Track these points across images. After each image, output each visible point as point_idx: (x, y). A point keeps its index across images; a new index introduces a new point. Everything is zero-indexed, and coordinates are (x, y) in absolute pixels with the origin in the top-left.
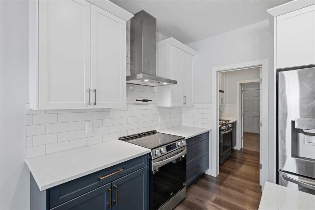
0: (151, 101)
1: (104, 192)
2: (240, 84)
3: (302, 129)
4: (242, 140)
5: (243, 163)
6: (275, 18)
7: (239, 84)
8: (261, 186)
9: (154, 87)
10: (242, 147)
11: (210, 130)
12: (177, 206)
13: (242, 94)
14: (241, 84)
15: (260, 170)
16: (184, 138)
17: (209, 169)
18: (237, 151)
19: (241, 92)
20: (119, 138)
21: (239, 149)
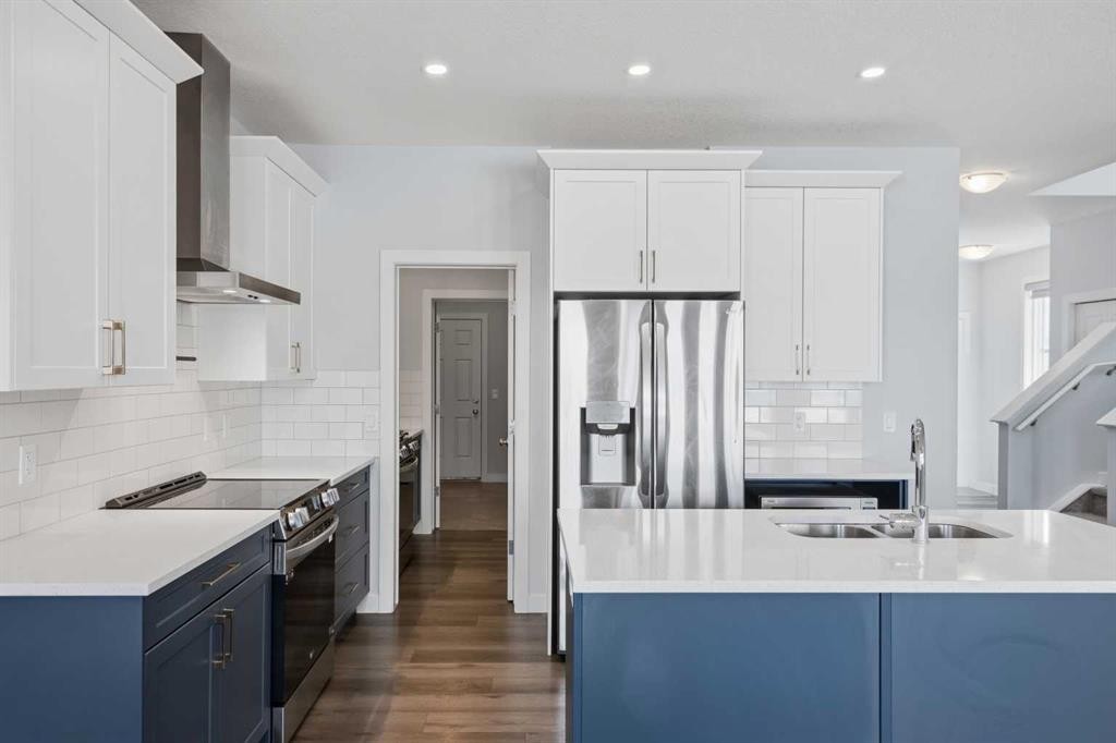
0: (194, 359)
1: (209, 629)
2: (433, 300)
3: (596, 425)
4: (438, 498)
5: (452, 566)
6: (552, 171)
7: (430, 301)
8: (512, 602)
9: (192, 306)
10: (438, 526)
11: (375, 458)
12: (319, 696)
13: (438, 335)
14: (436, 303)
15: (510, 557)
16: (327, 483)
17: (370, 595)
18: (422, 538)
19: (436, 328)
20: (107, 504)
21: (430, 532)
